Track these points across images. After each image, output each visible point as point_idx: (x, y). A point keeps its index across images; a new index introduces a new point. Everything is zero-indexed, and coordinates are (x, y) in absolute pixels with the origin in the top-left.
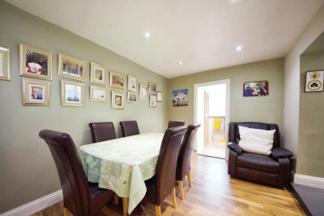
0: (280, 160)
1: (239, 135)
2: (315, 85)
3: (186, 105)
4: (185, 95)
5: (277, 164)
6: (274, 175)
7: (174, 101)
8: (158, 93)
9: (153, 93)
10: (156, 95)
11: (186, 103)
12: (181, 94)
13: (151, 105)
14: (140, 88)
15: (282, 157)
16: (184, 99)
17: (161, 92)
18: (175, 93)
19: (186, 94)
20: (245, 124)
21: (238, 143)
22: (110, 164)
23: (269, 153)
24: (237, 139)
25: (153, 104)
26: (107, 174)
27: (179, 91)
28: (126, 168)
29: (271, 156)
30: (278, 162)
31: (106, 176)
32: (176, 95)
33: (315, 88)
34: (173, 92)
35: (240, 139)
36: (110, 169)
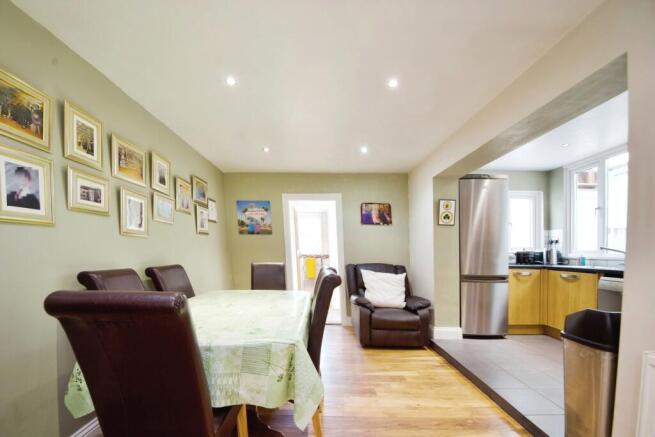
0: (419, 312)
1: (363, 283)
2: (447, 217)
3: (270, 233)
4: (266, 213)
5: (417, 317)
6: (414, 333)
7: (242, 224)
8: (210, 202)
9: (201, 200)
10: (206, 206)
11: (268, 228)
12: (255, 209)
13: (199, 229)
14: (178, 186)
15: (421, 308)
16: (263, 219)
17: (214, 201)
18: (243, 206)
19: (266, 210)
20: (369, 266)
21: (363, 296)
22: (240, 353)
23: (404, 305)
24: (361, 290)
25: (202, 226)
26: (231, 375)
27: (252, 202)
28: (282, 351)
29: (407, 308)
30: (417, 314)
31: (231, 380)
32: (246, 210)
33: (447, 221)
34: (238, 202)
35: (364, 289)
36: (239, 362)
